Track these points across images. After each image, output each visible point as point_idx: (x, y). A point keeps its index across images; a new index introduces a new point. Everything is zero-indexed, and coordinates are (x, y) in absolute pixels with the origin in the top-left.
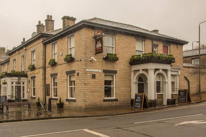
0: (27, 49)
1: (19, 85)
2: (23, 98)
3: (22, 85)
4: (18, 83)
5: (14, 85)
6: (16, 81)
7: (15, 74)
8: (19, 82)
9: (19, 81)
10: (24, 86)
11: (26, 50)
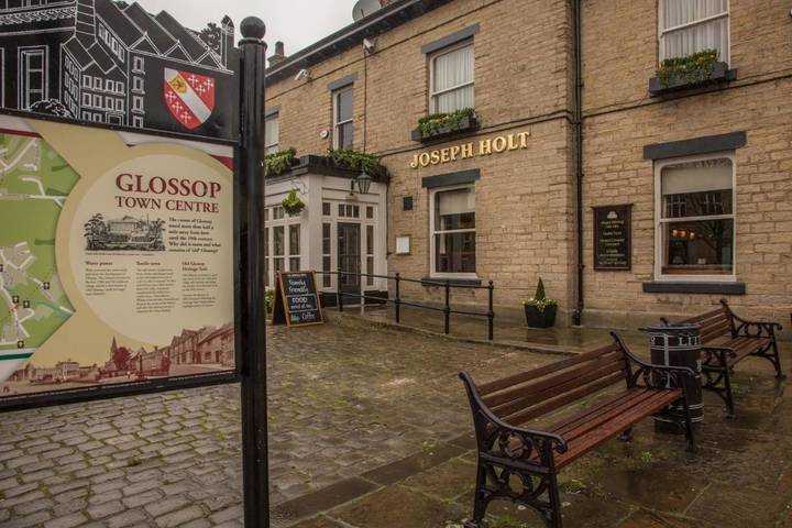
0: (380, 47)
1: (351, 220)
2: (368, 284)
3: (363, 220)
4: (349, 207)
5: (334, 219)
6: (344, 196)
7: (342, 161)
8: (352, 204)
9: (355, 200)
10: (372, 227)
11: (373, 52)
